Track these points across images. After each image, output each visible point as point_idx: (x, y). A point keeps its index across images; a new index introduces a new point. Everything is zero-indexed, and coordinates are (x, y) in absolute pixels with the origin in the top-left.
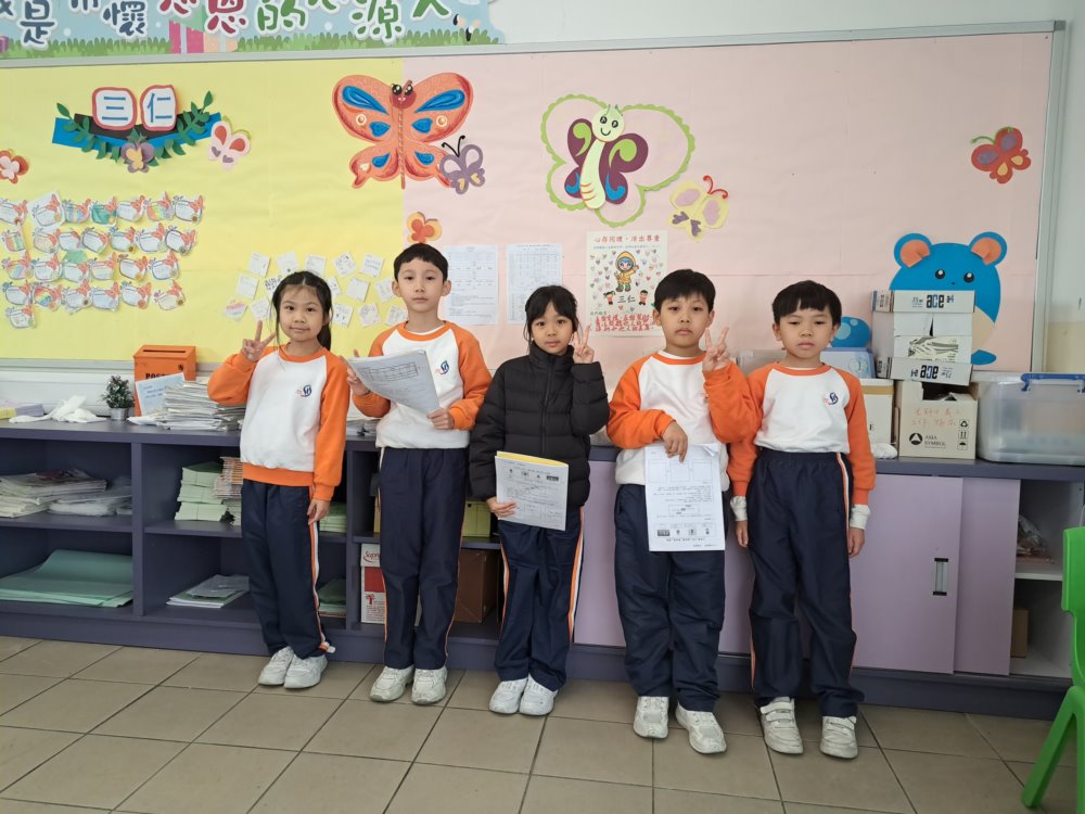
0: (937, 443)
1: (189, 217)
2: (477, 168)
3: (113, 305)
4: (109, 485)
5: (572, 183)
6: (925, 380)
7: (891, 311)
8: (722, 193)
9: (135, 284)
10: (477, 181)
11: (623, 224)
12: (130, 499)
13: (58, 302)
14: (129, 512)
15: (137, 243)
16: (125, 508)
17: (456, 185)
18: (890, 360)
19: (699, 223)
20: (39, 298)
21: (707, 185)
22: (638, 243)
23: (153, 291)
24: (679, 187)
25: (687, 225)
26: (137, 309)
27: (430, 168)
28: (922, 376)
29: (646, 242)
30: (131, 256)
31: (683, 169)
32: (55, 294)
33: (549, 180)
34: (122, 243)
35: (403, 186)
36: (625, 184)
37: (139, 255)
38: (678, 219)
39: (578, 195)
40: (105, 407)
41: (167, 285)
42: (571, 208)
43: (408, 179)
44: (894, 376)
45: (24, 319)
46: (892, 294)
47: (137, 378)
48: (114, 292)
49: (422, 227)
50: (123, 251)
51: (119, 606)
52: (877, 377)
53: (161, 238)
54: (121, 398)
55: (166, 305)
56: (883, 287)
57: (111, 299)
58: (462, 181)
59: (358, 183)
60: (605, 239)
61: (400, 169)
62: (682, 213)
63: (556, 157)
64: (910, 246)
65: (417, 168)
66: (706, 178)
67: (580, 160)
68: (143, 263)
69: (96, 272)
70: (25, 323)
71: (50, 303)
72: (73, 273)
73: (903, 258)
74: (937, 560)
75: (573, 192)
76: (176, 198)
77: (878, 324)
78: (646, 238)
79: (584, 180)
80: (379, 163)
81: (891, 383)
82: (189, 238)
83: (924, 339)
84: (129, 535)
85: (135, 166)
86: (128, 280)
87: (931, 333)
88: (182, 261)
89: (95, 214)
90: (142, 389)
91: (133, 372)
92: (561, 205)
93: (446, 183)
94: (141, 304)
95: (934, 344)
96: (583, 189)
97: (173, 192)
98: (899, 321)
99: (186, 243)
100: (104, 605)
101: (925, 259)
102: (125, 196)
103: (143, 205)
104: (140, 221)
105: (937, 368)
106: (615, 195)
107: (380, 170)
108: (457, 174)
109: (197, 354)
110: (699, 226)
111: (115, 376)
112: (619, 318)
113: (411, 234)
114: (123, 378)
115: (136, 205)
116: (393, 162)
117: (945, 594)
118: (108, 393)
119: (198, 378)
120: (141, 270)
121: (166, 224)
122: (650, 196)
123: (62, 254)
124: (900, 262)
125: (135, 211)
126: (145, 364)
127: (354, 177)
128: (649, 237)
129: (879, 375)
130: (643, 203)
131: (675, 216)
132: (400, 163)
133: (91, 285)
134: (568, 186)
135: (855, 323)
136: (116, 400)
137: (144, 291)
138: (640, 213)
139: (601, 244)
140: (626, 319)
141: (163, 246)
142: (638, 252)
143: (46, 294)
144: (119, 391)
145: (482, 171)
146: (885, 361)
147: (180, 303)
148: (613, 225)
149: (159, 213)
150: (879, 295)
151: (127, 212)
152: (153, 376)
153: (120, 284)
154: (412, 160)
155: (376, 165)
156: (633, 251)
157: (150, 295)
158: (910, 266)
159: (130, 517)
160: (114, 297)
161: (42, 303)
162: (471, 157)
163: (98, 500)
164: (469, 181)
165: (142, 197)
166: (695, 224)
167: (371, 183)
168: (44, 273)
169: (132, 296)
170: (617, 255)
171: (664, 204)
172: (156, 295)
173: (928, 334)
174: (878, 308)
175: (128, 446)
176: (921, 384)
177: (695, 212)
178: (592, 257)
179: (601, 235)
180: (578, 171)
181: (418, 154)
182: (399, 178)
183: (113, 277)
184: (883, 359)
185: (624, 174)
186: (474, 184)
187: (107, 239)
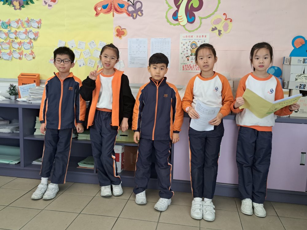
0: (304, 112)
1: (36, 27)
2: (140, 9)
3: (10, 59)
4: (10, 122)
5: (175, 15)
6: (301, 89)
7: (290, 64)
8: (230, 20)
9: (17, 51)
10: (140, 14)
11: (193, 31)
12: (19, 127)
14: (18, 132)
15: (18, 36)
16: (16, 130)
17: (132, 16)
18: (288, 82)
19: (221, 31)
21: (224, 17)
22: (199, 38)
23: (24, 54)
24: (214, 18)
25: (217, 32)
26: (18, 60)
27: (123, 9)
28: (300, 88)
29: (201, 38)
30: (16, 41)
31: (216, 11)
33: (167, 14)
34: (13, 36)
35: (113, 16)
36: (194, 16)
37: (19, 40)
38: (213, 30)
39: (177, 20)
40: (8, 95)
41: (29, 52)
42: (175, 25)
43: (115, 14)
44: (289, 88)
46: (291, 58)
47: (19, 85)
48: (10, 54)
49: (120, 31)
50: (13, 39)
51: (16, 164)
52: (283, 88)
53: (26, 35)
54: (14, 92)
55: (29, 59)
56: (287, 55)
57: (9, 56)
58: (135, 14)
59: (97, 14)
60: (187, 36)
61: (112, 10)
62: (215, 27)
63: (169, 6)
64: (298, 40)
65: (118, 9)
66: (224, 14)
67: (178, 7)
68: (20, 43)
69: (3, 46)
73: (295, 45)
74: (302, 153)
75: (175, 19)
76: (32, 20)
77: (285, 69)
78: (201, 36)
79: (179, 14)
80: (104, 7)
81: (289, 90)
82: (36, 34)
83: (301, 75)
84: (19, 139)
85: (16, 8)
86: (15, 50)
87: (304, 73)
88: (34, 43)
89: (3, 25)
90: (21, 89)
91: (18, 83)
92: (171, 24)
93: (129, 15)
94: (20, 58)
95: (305, 77)
96: (179, 18)
97: (31, 17)
98: (292, 67)
99: (36, 36)
100: (10, 163)
101: (303, 45)
102: (13, 19)
103: (20, 22)
104: (18, 28)
105: (305, 85)
106: (191, 20)
107: (105, 10)
108: (133, 12)
109: (40, 76)
110: (221, 32)
111: (11, 84)
112: (191, 66)
113: (116, 34)
114: (14, 85)
115: (17, 22)
116: (110, 7)
117: (304, 165)
118: (9, 90)
119: (41, 85)
120: (19, 46)
121: (28, 29)
122: (203, 21)
124: (294, 46)
125: (17, 24)
126: (22, 80)
127: (95, 13)
128: (203, 36)
129: (284, 87)
130: (201, 23)
131: (212, 28)
132: (112, 7)
133: (2, 51)
134: (174, 17)
135: (276, 68)
136: (12, 92)
137: (21, 54)
138: (200, 27)
139: (185, 38)
140: (193, 66)
141: (27, 37)
142: (199, 41)
144: (13, 89)
145: (142, 11)
146: (286, 83)
147: (34, 58)
148: (190, 31)
149: (25, 25)
150: (285, 58)
151: (14, 25)
152: (25, 84)
153: (12, 51)
154: (117, 6)
155: (103, 8)
156: (197, 41)
157: (23, 55)
158: (297, 48)
159: (18, 133)
160: (10, 55)
162: (138, 5)
163: (7, 127)
164: (137, 14)
165: (19, 19)
166: (220, 31)
167: (102, 14)
169: (17, 55)
170: (191, 42)
171: (209, 23)
172: (25, 55)
173: (303, 73)
174: (285, 63)
175: (17, 109)
176: (299, 91)
177: (220, 27)
178: (182, 43)
179: (185, 35)
180: (177, 11)
181: (119, 4)
182: (112, 13)
183: (10, 48)
184: (286, 82)
185: (194, 12)
186: (139, 15)
187: (7, 34)
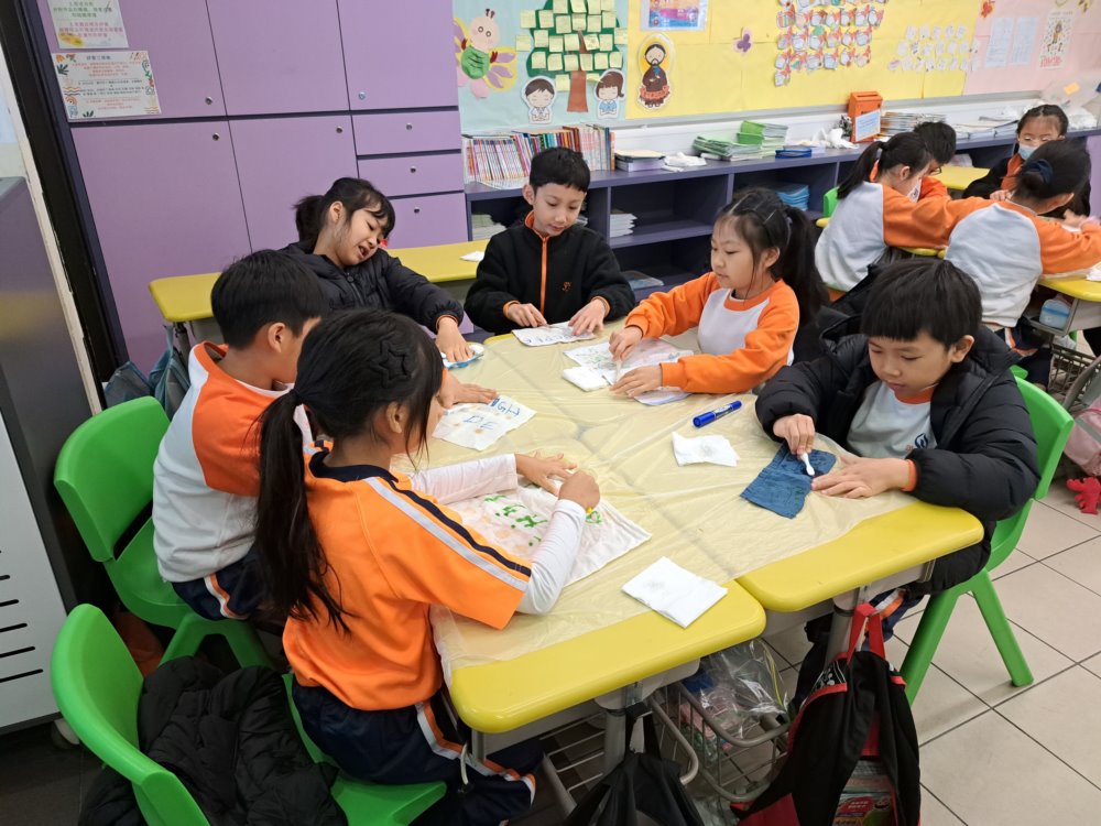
3: (834, 66)
9: (847, 50)
13: (804, 65)
19: (1087, 4)
20: (792, 63)
22: (1065, 16)
23: (856, 54)
25: (1083, 6)
26: (846, 68)
29: (1068, 15)
30: (849, 30)
32: (804, 60)
34: (845, 19)
37: (853, 29)
38: (1081, 2)
41: (865, 48)
45: (780, 79)
48: (835, 56)
49: (987, 7)
50: (844, 26)
53: (866, 17)
55: (860, 63)
60: (1054, 13)
68: (854, 34)
69: (828, 42)
70: (781, 82)
71: (798, 66)
72: (815, 43)
78: (1068, 13)
82: (880, 16)
88: (875, 33)
90: (859, 122)
94: (849, 64)
99: (878, 19)
110: (1087, 6)
113: (981, 11)
120: (852, 39)
121: (870, 5)
123: (811, 29)
133: (824, 52)
137: (851, 55)
139: (1053, 16)
141: (866, 22)
142: (1064, 21)
143: (797, 59)
147: (868, 61)
157: (854, 57)
160: (835, 59)
161: (794, 66)
168: (799, 44)
169: (845, 59)
170: (1057, 23)
178: (1048, 23)
183: (836, 45)
